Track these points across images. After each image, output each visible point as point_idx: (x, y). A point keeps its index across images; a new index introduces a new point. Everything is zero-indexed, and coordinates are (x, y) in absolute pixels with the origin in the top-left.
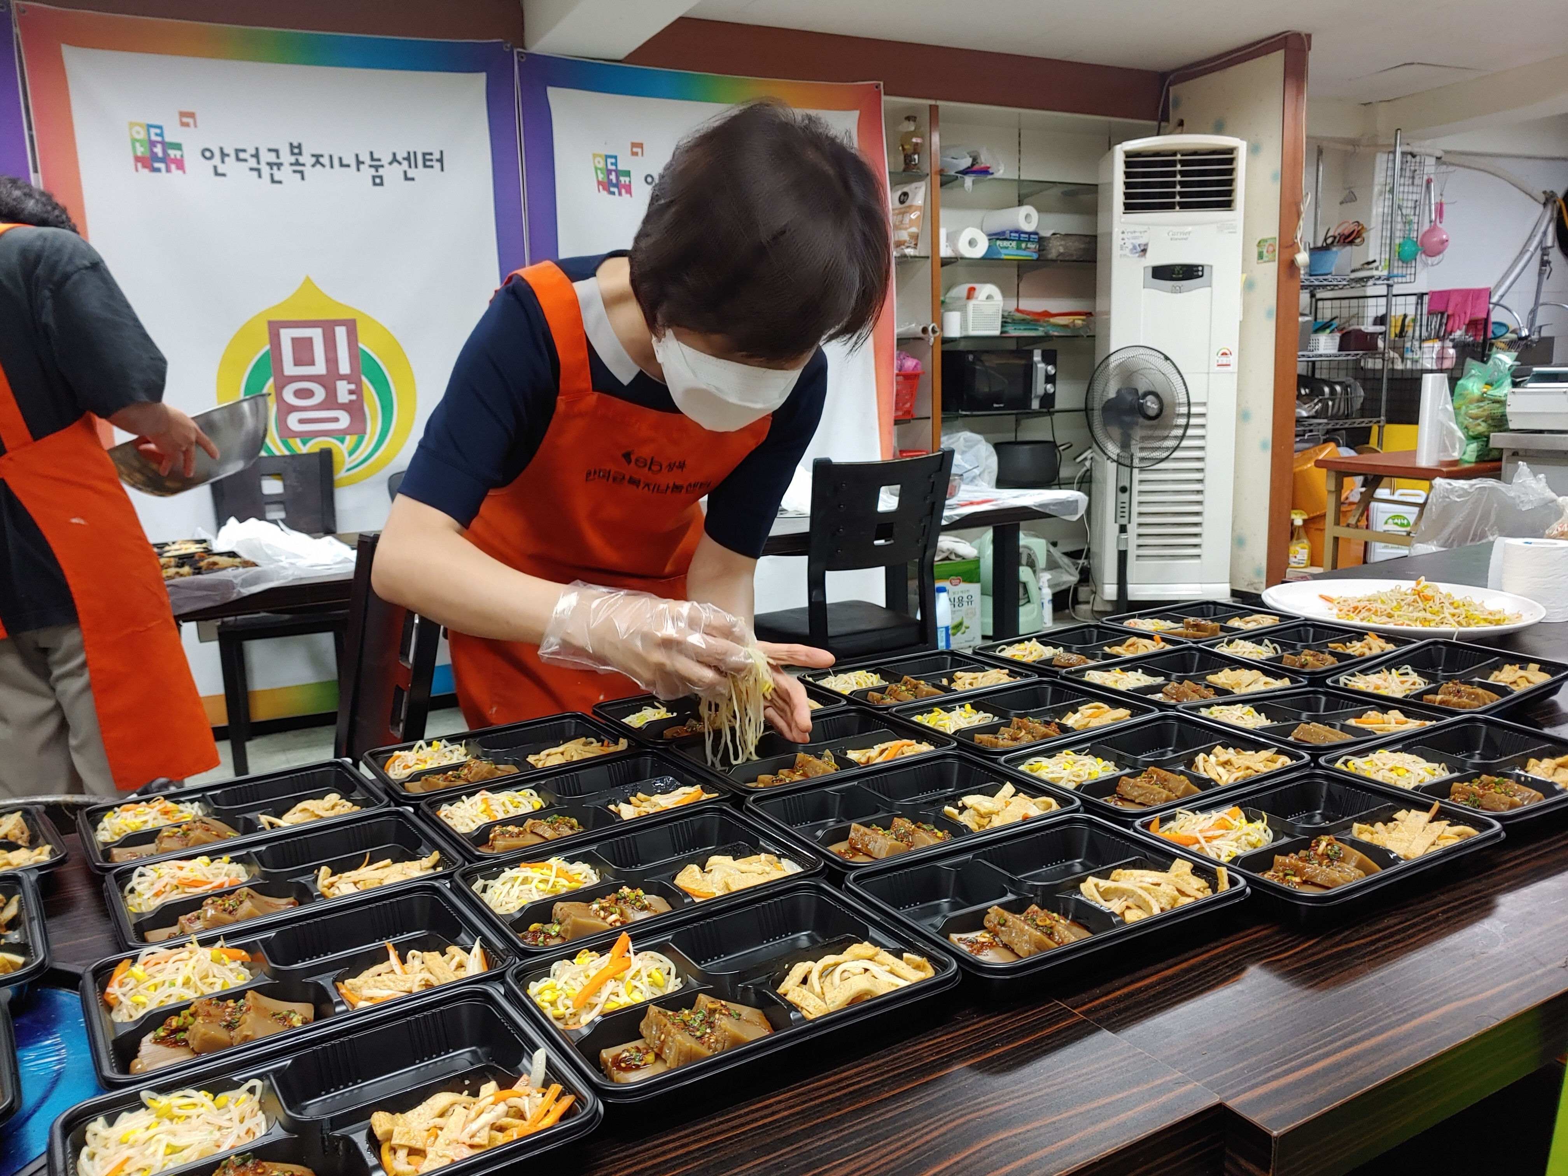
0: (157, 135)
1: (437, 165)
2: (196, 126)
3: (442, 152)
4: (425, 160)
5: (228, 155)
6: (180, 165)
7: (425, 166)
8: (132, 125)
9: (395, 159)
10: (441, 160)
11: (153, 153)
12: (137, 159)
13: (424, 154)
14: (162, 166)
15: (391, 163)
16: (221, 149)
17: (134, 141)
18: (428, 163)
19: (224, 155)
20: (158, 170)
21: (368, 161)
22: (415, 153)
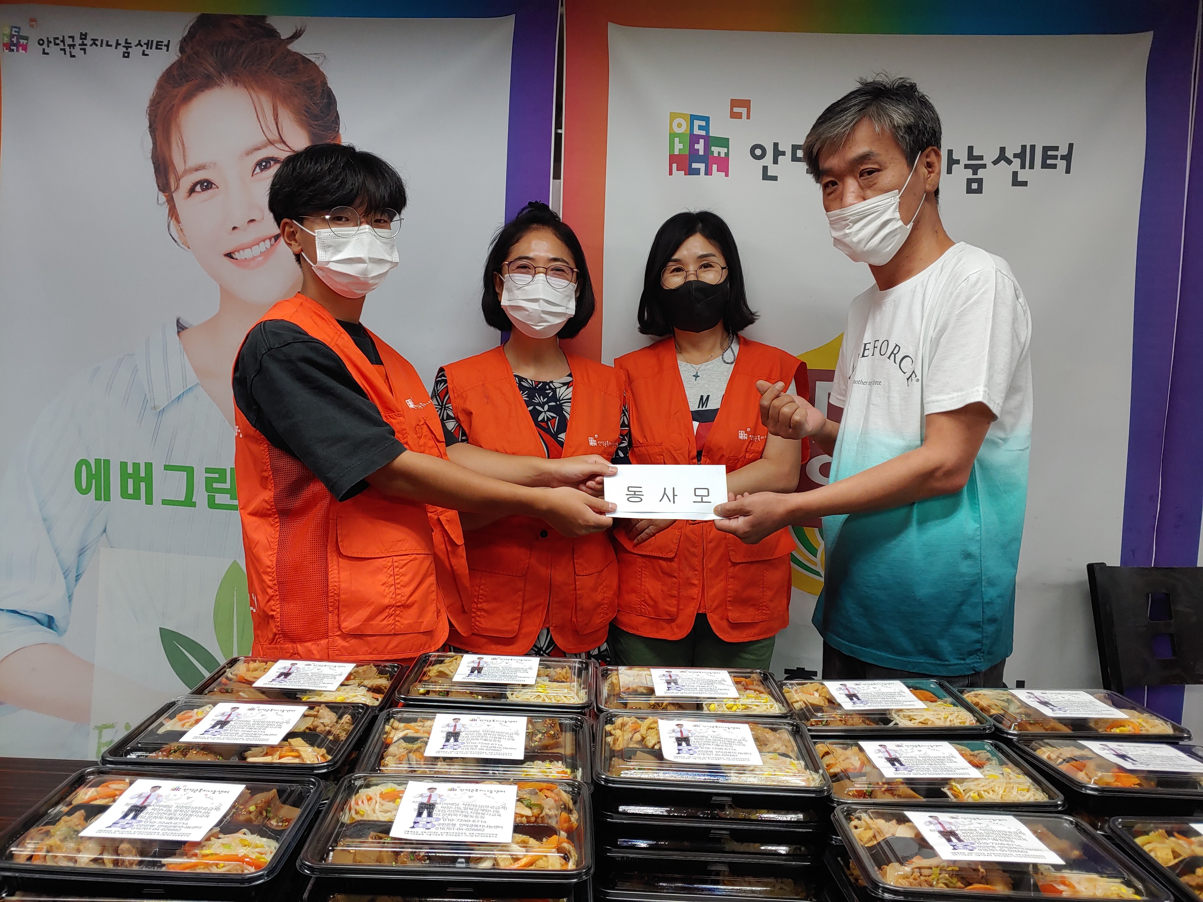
0: (700, 128)
1: (1062, 164)
2: (748, 117)
3: (1071, 146)
4: (1045, 157)
5: (783, 153)
6: (724, 165)
7: (1044, 166)
8: (673, 116)
9: (1002, 157)
10: (1068, 158)
11: (693, 152)
12: (673, 159)
13: (1046, 149)
14: (702, 166)
15: (995, 163)
16: (776, 145)
17: (673, 136)
18: (1049, 162)
19: (778, 153)
20: (697, 172)
21: (964, 160)
22: (1033, 147)
